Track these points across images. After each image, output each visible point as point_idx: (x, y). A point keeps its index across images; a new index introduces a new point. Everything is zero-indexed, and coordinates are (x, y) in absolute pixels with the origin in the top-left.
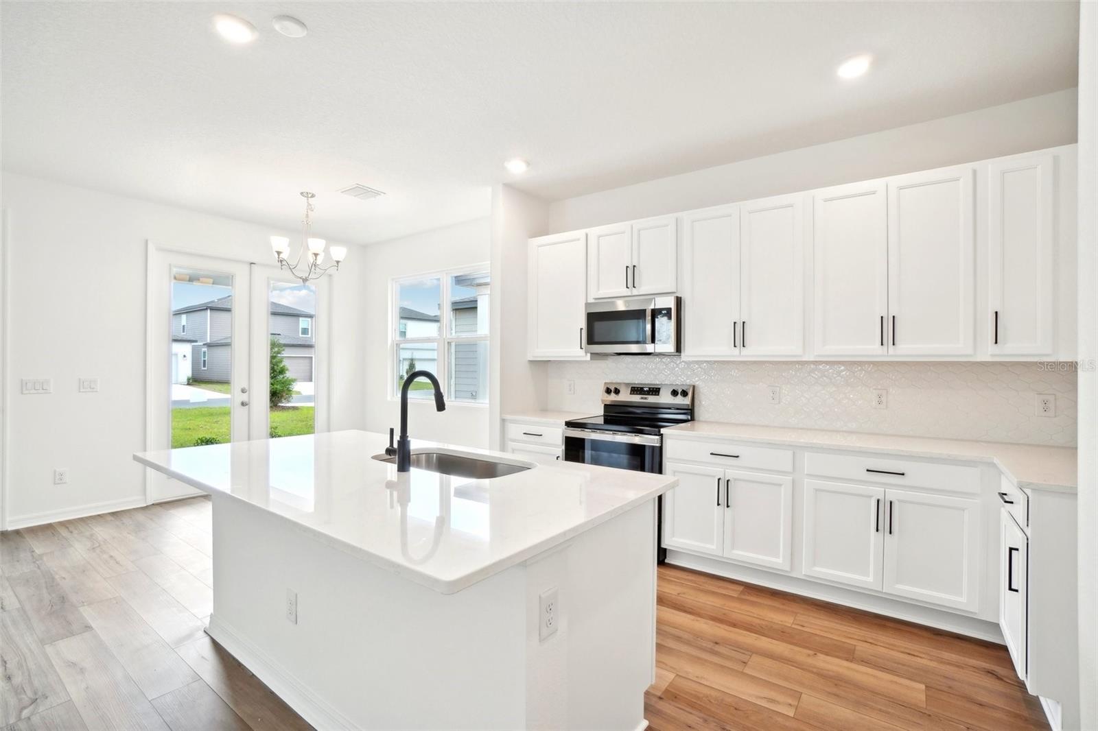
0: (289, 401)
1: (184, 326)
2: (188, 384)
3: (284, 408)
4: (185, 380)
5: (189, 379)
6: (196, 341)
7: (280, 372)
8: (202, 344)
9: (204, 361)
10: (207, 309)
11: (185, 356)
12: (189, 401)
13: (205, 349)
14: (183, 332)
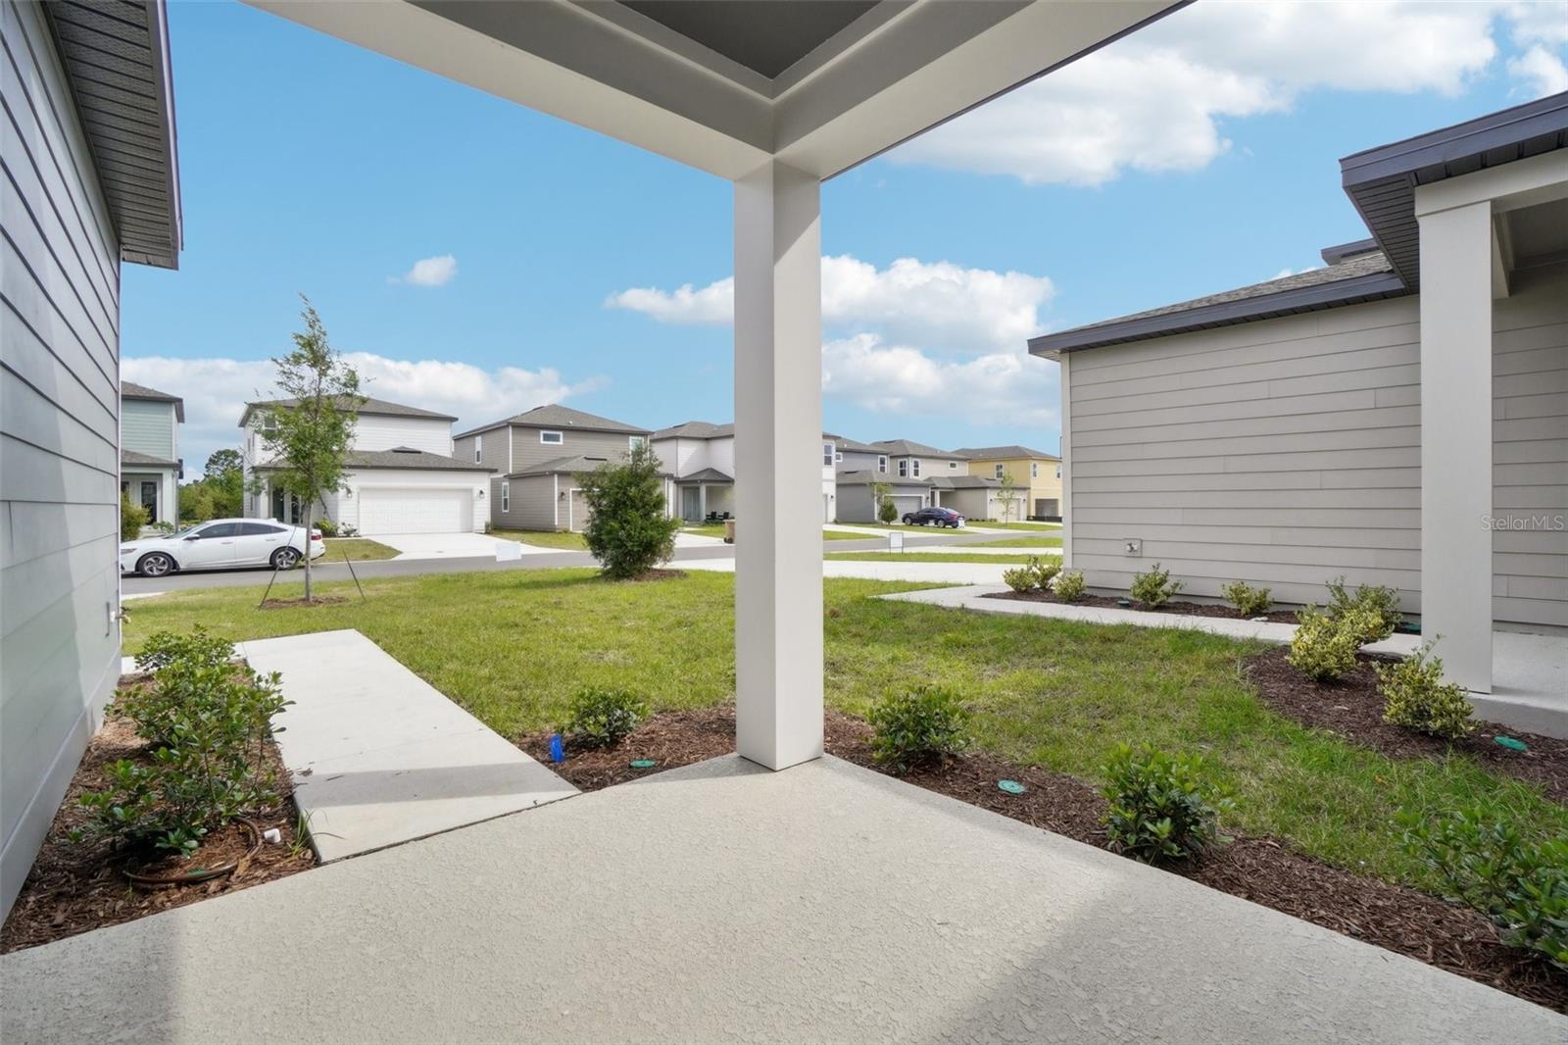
0: (666, 560)
1: (478, 452)
2: (487, 533)
3: (664, 574)
4: (483, 527)
5: (487, 526)
6: (495, 471)
7: (654, 505)
8: (501, 476)
9: (506, 500)
10: (507, 426)
11: (481, 492)
12: (493, 558)
13: (506, 484)
14: (478, 460)
